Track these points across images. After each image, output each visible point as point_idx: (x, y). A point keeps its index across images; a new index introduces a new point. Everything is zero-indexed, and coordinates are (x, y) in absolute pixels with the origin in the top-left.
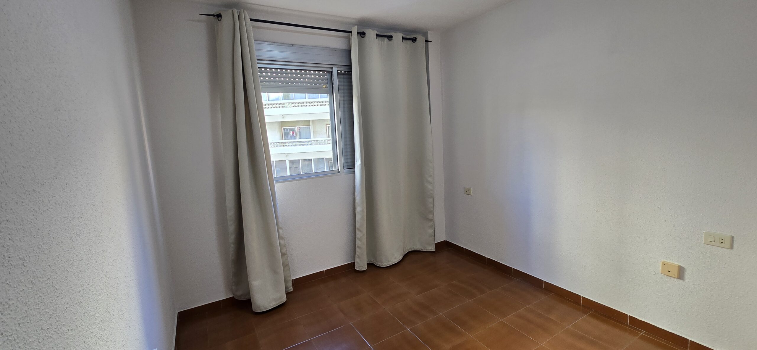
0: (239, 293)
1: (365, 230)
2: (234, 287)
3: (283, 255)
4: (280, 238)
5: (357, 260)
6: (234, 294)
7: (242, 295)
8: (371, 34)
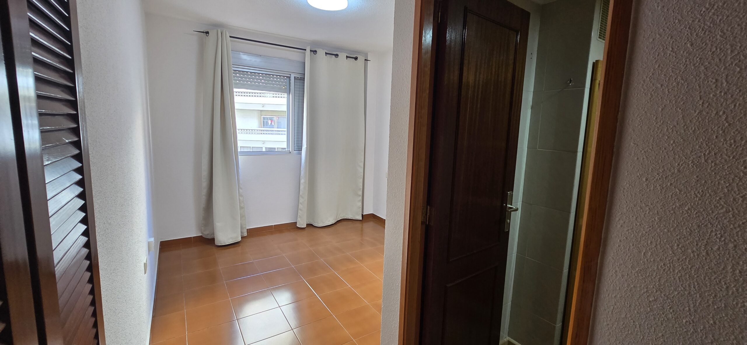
0: (206, 233)
1: (306, 198)
2: (203, 228)
3: (241, 208)
4: (240, 195)
5: (299, 219)
6: (202, 233)
7: (208, 234)
8: (321, 53)
